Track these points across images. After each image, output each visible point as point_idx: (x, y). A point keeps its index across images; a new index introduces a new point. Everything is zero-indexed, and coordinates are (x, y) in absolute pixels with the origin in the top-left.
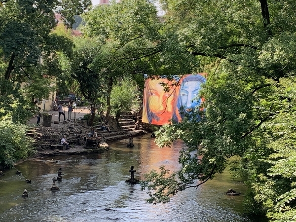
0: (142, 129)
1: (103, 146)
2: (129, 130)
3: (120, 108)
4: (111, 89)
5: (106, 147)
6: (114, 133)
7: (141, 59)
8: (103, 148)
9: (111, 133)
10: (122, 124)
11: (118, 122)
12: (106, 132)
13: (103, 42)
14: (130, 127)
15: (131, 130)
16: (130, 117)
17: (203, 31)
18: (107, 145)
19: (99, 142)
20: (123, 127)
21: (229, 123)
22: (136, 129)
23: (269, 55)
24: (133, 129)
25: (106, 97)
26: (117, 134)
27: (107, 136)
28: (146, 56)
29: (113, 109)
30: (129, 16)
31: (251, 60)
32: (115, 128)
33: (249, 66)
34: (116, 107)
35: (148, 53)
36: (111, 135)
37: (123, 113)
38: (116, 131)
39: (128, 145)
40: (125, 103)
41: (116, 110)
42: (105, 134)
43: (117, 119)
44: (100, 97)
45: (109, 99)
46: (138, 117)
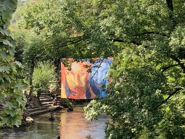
0: (59, 105)
1: (28, 120)
2: (49, 106)
3: (41, 88)
4: (32, 71)
5: (31, 121)
6: (36, 109)
7: (68, 46)
8: (29, 122)
9: (34, 109)
10: (43, 101)
11: (39, 99)
12: (30, 108)
13: (37, 32)
14: (49, 103)
15: (50, 106)
16: (49, 95)
17: (121, 22)
18: (32, 120)
19: (26, 117)
20: (43, 103)
21: (148, 98)
22: (55, 105)
23: (178, 41)
24: (52, 105)
25: (29, 78)
26: (39, 110)
27: (30, 111)
28: (72, 43)
29: (34, 89)
30: (59, 11)
31: (162, 45)
32: (37, 104)
33: (161, 50)
34: (38, 86)
35: (74, 41)
36: (34, 111)
37: (43, 91)
38: (38, 107)
39: (50, 119)
40: (45, 83)
41: (37, 89)
42: (30, 110)
43: (38, 97)
44: (24, 78)
45: (31, 80)
46: (55, 95)
